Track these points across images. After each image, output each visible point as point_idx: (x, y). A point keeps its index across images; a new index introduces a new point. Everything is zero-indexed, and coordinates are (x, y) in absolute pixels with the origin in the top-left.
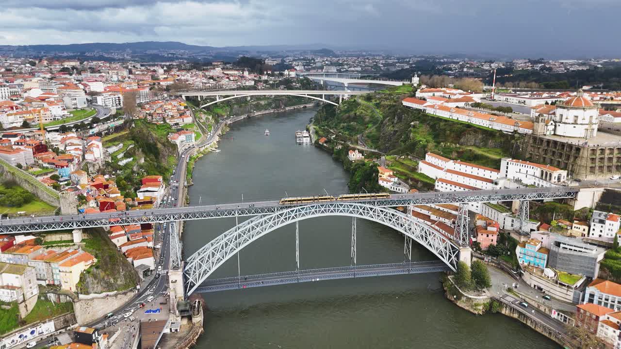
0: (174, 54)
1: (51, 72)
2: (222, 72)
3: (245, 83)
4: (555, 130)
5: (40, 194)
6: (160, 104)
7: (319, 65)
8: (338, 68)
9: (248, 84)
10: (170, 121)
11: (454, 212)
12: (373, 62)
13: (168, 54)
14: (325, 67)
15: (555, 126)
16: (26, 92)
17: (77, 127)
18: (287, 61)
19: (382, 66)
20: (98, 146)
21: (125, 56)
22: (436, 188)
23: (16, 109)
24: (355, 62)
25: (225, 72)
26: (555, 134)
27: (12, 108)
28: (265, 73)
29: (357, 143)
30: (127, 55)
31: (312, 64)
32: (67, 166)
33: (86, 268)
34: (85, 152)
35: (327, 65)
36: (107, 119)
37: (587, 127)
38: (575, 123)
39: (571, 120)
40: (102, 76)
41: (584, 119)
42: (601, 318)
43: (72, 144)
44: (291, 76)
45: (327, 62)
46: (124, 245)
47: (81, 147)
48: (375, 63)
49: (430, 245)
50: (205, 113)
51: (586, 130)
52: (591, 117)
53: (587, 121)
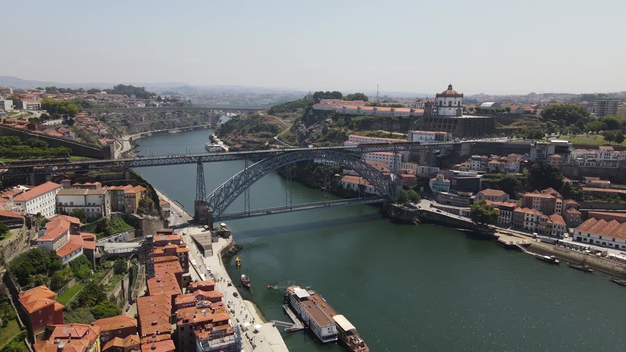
4: (437, 112)
15: (438, 109)
26: (439, 115)
28: (151, 98)
33: (144, 196)
37: (457, 108)
38: (450, 106)
39: (447, 104)
41: (455, 103)
51: (457, 110)
52: (459, 102)
53: (457, 105)
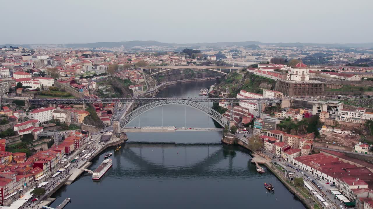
0: (150, 48)
1: (77, 56)
2: (169, 57)
3: (180, 63)
4: (290, 78)
5: (73, 94)
6: (128, 72)
7: (243, 55)
8: (257, 57)
9: (182, 63)
10: (132, 80)
11: (242, 113)
12: (283, 53)
13: (146, 49)
14: (247, 56)
15: (290, 76)
16: (66, 64)
17: (87, 77)
18: (223, 52)
19: (288, 56)
20: (94, 84)
21: (120, 50)
22: (240, 105)
23: (63, 70)
24: (269, 53)
25: (171, 57)
26: (290, 80)
27: (61, 69)
28: (196, 58)
29: (225, 91)
30: (121, 49)
31: (238, 55)
32: (82, 88)
33: (86, 116)
34: (89, 85)
35: (249, 55)
36: (100, 75)
37: (301, 76)
38: (297, 74)
39: (295, 73)
40: (102, 58)
41: (300, 73)
42: (265, 139)
43: (84, 82)
44: (211, 60)
45: (249, 53)
46: (100, 117)
47: (88, 83)
48: (283, 54)
49: (221, 122)
50: (152, 78)
51: (301, 77)
52: (303, 72)
53: (301, 74)
